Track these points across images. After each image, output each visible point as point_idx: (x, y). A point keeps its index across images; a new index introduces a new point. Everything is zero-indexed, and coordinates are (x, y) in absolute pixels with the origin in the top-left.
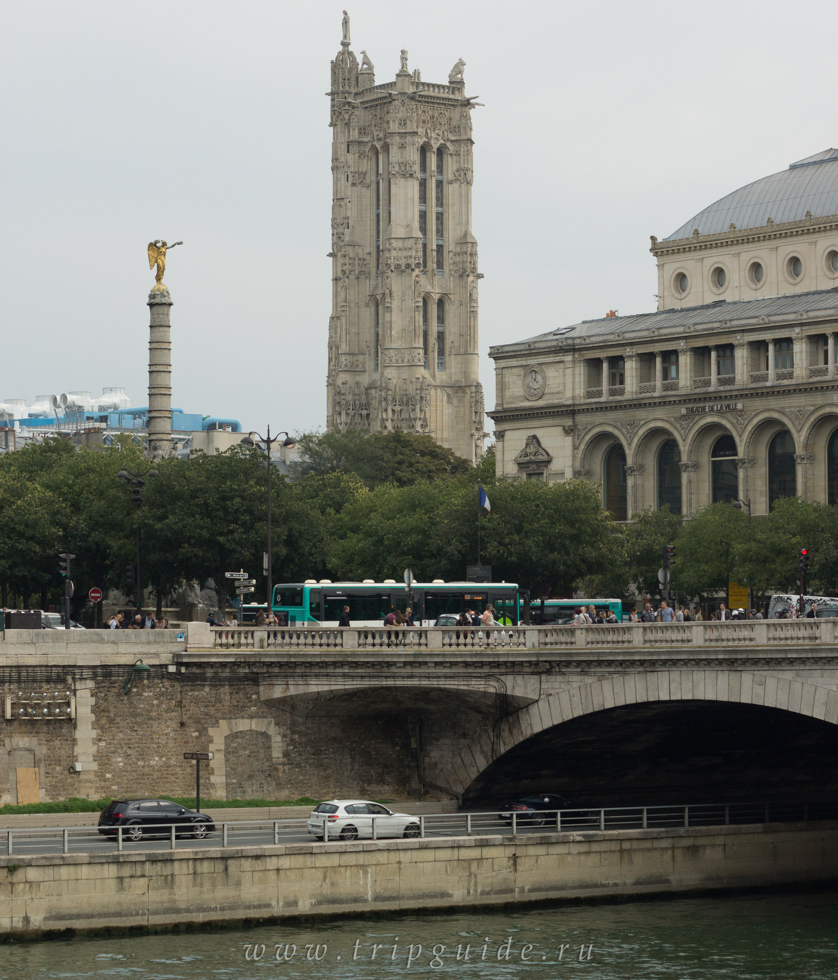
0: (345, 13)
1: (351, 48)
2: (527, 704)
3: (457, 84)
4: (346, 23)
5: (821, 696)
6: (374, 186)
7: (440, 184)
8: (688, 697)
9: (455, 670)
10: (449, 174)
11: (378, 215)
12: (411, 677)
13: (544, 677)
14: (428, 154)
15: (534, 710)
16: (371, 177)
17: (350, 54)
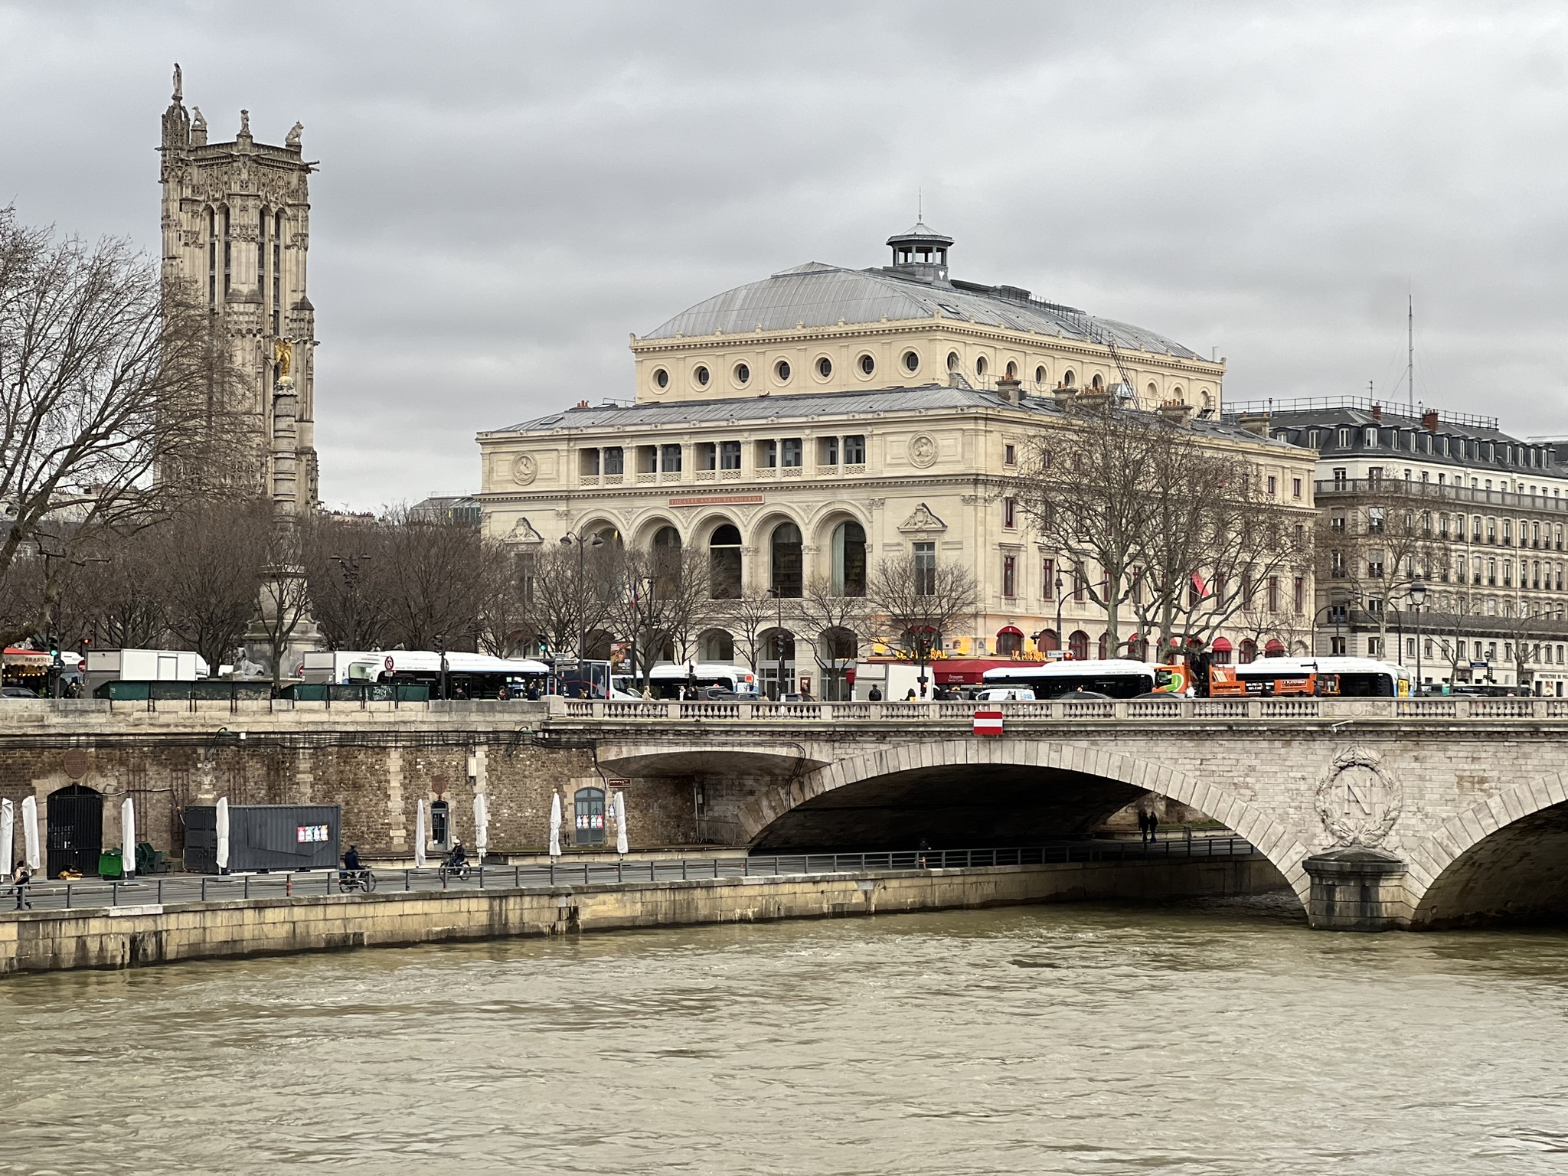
0: (177, 66)
1: (182, 103)
2: (817, 767)
3: (294, 149)
4: (178, 75)
5: (1116, 760)
6: (208, 247)
7: (277, 247)
8: (986, 761)
9: (763, 738)
10: (286, 238)
11: (212, 278)
12: (725, 744)
13: (837, 745)
14: (267, 218)
15: (826, 772)
16: (204, 238)
17: (182, 108)
